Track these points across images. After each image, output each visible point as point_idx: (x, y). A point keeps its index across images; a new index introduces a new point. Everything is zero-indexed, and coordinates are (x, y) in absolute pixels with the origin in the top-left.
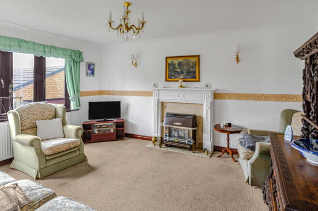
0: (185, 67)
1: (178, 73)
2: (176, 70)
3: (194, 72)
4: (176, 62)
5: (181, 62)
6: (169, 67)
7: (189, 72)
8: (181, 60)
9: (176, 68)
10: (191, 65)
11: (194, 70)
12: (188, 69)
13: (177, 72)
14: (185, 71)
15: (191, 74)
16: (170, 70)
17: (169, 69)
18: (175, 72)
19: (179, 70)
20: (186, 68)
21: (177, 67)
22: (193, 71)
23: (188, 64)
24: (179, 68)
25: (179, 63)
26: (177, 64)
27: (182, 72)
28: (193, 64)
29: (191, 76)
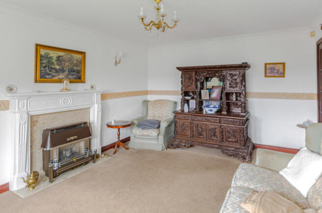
0: (67, 64)
1: (57, 71)
2: (53, 67)
3: (79, 72)
4: (54, 54)
5: (62, 56)
6: (41, 60)
7: (71, 71)
8: (61, 54)
9: (53, 63)
10: (75, 62)
11: (79, 68)
12: (70, 66)
13: (55, 69)
14: (66, 69)
15: (74, 73)
16: (43, 65)
17: (41, 64)
18: (51, 69)
19: (57, 67)
20: (68, 66)
21: (55, 62)
22: (77, 70)
23: (70, 60)
24: (58, 65)
25: (58, 57)
26: (55, 58)
27: (62, 70)
28: (77, 61)
29: (75, 76)
